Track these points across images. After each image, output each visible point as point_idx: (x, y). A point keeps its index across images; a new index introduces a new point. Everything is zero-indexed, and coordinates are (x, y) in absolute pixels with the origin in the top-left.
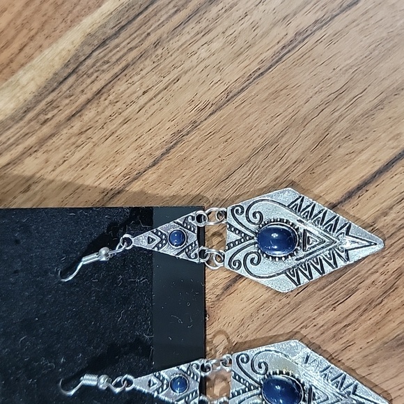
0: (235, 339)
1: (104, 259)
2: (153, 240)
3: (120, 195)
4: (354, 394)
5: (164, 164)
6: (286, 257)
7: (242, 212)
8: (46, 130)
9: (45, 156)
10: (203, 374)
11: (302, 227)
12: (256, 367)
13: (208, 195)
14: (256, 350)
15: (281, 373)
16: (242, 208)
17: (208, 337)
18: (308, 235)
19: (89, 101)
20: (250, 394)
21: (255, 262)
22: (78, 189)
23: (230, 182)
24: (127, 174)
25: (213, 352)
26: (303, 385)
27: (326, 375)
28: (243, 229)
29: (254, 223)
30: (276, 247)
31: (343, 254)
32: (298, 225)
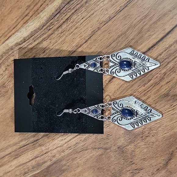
0: (113, 97)
1: (70, 72)
2: (86, 66)
3: (75, 53)
4: (151, 112)
5: (89, 42)
6: (129, 70)
7: (115, 56)
8: (50, 32)
9: (50, 41)
10: (102, 108)
11: (134, 60)
12: (119, 106)
13: (103, 51)
14: (119, 100)
15: (127, 107)
16: (115, 55)
17: (104, 97)
18: (136, 62)
19: (64, 22)
20: (117, 114)
21: (119, 72)
22: (61, 51)
23: (110, 47)
24: (77, 46)
25: (105, 102)
26: (134, 110)
27: (141, 107)
28: (115, 62)
29: (118, 60)
30: (125, 66)
31: (147, 68)
32: (133, 59)
